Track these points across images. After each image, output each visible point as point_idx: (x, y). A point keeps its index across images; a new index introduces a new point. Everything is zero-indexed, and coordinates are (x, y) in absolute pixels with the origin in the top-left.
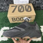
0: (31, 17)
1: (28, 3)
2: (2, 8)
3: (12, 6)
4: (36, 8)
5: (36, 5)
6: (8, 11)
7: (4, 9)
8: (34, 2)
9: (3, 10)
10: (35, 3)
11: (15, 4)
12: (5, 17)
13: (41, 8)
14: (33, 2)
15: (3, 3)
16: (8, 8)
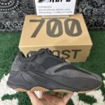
0: (80, 50)
1: (73, 13)
2: (7, 23)
3: (31, 21)
4: (92, 25)
5: (93, 18)
6: (21, 31)
7: (11, 26)
8: (89, 12)
9: (8, 28)
10: (91, 13)
11: (38, 14)
12: (14, 48)
13: (104, 26)
15: (10, 11)
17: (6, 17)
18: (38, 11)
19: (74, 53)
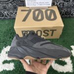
0: (56, 30)
5: (64, 9)
6: (14, 19)
10: (63, 5)
11: (27, 6)
12: (10, 30)
13: (72, 15)
15: (7, 4)
16: (16, 13)
17: (5, 8)
18: (27, 4)
19: (51, 32)
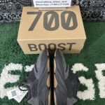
7: (9, 17)
8: (86, 3)
14: (83, 3)
15: (7, 2)
17: (4, 8)
18: (35, 3)
